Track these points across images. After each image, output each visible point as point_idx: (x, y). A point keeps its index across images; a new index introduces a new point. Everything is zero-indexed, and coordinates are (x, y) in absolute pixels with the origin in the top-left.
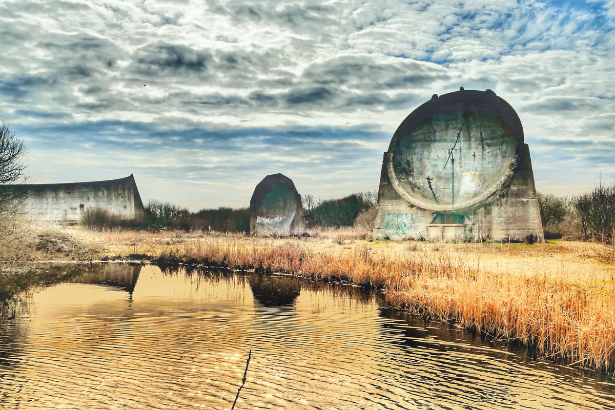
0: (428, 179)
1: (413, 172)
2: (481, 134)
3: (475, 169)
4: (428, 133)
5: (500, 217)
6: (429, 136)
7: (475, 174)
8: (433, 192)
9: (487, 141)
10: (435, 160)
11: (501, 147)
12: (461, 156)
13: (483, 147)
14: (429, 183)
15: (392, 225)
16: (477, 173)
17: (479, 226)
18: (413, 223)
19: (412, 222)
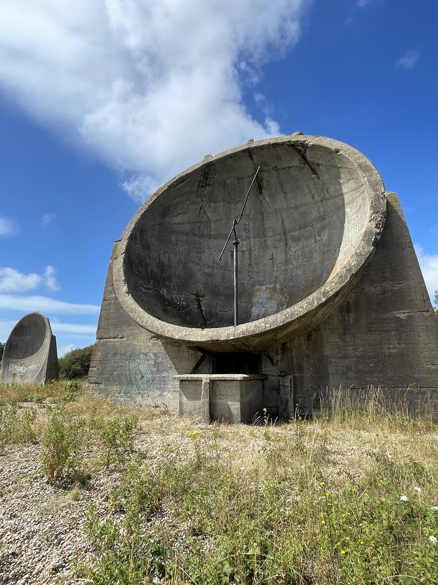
0: (198, 295)
1: (170, 281)
2: (283, 222)
3: (273, 279)
4: (198, 222)
5: (345, 357)
6: (199, 227)
7: (275, 287)
8: (203, 316)
9: (292, 234)
10: (209, 267)
11: (318, 238)
12: (251, 262)
13: (286, 245)
14: (199, 301)
15: (119, 376)
16: (278, 286)
17: (295, 378)
18: (159, 371)
19: (155, 369)
